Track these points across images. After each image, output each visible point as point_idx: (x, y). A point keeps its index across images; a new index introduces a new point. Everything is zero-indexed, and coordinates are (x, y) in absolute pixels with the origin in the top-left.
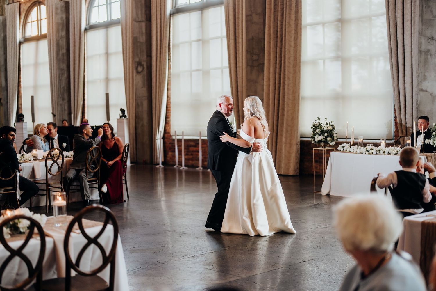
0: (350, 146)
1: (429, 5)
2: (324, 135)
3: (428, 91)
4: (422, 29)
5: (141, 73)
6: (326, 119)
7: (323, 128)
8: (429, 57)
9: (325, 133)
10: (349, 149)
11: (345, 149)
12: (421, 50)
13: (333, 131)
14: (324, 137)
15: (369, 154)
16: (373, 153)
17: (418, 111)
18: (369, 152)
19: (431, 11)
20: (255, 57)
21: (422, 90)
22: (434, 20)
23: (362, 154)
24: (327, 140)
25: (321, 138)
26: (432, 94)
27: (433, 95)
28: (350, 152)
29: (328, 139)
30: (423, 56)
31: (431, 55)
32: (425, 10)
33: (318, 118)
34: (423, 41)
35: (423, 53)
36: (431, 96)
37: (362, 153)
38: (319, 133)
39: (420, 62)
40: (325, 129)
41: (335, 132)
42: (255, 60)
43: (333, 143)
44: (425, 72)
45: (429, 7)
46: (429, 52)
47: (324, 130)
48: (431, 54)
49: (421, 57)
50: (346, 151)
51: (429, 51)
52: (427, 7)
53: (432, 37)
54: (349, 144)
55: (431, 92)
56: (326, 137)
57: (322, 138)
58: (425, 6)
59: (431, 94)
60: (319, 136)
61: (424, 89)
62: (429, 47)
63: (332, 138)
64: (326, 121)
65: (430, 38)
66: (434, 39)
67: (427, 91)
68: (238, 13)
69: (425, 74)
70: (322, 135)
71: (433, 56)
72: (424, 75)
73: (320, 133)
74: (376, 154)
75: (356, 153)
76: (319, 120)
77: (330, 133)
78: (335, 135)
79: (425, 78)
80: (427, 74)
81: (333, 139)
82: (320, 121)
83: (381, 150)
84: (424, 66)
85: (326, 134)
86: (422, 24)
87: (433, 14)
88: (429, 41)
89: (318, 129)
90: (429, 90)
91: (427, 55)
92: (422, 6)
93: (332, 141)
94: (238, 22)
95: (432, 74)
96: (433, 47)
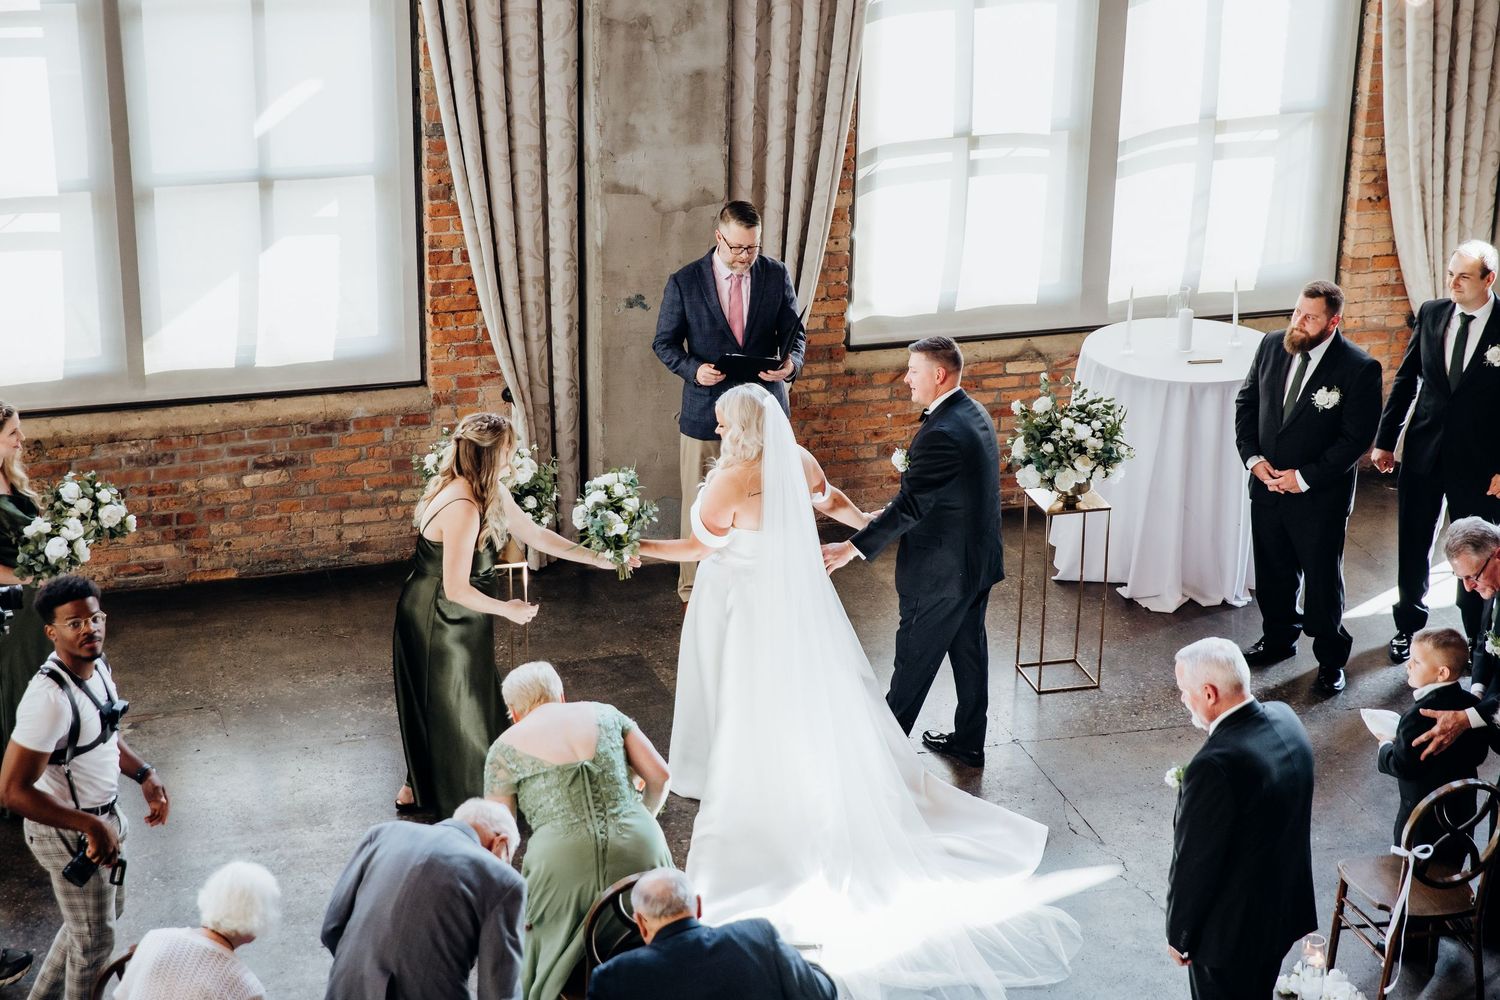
3: (641, 189)
8: (647, 47)
12: (609, 15)
21: (615, 188)
26: (659, 201)
27: (665, 205)
30: (620, 44)
31: (655, 40)
35: (620, 32)
36: (657, 210)
39: (608, 69)
44: (630, 113)
46: (646, 27)
48: (654, 36)
49: (610, 49)
51: (645, 22)
55: (654, 196)
59: (654, 204)
61: (623, 182)
67: (636, 192)
69: (632, 121)
71: (667, 45)
72: (627, 124)
79: (630, 139)
84: (627, 84)
90: (644, 185)
91: (638, 39)
95: (659, 121)
96: (664, 5)
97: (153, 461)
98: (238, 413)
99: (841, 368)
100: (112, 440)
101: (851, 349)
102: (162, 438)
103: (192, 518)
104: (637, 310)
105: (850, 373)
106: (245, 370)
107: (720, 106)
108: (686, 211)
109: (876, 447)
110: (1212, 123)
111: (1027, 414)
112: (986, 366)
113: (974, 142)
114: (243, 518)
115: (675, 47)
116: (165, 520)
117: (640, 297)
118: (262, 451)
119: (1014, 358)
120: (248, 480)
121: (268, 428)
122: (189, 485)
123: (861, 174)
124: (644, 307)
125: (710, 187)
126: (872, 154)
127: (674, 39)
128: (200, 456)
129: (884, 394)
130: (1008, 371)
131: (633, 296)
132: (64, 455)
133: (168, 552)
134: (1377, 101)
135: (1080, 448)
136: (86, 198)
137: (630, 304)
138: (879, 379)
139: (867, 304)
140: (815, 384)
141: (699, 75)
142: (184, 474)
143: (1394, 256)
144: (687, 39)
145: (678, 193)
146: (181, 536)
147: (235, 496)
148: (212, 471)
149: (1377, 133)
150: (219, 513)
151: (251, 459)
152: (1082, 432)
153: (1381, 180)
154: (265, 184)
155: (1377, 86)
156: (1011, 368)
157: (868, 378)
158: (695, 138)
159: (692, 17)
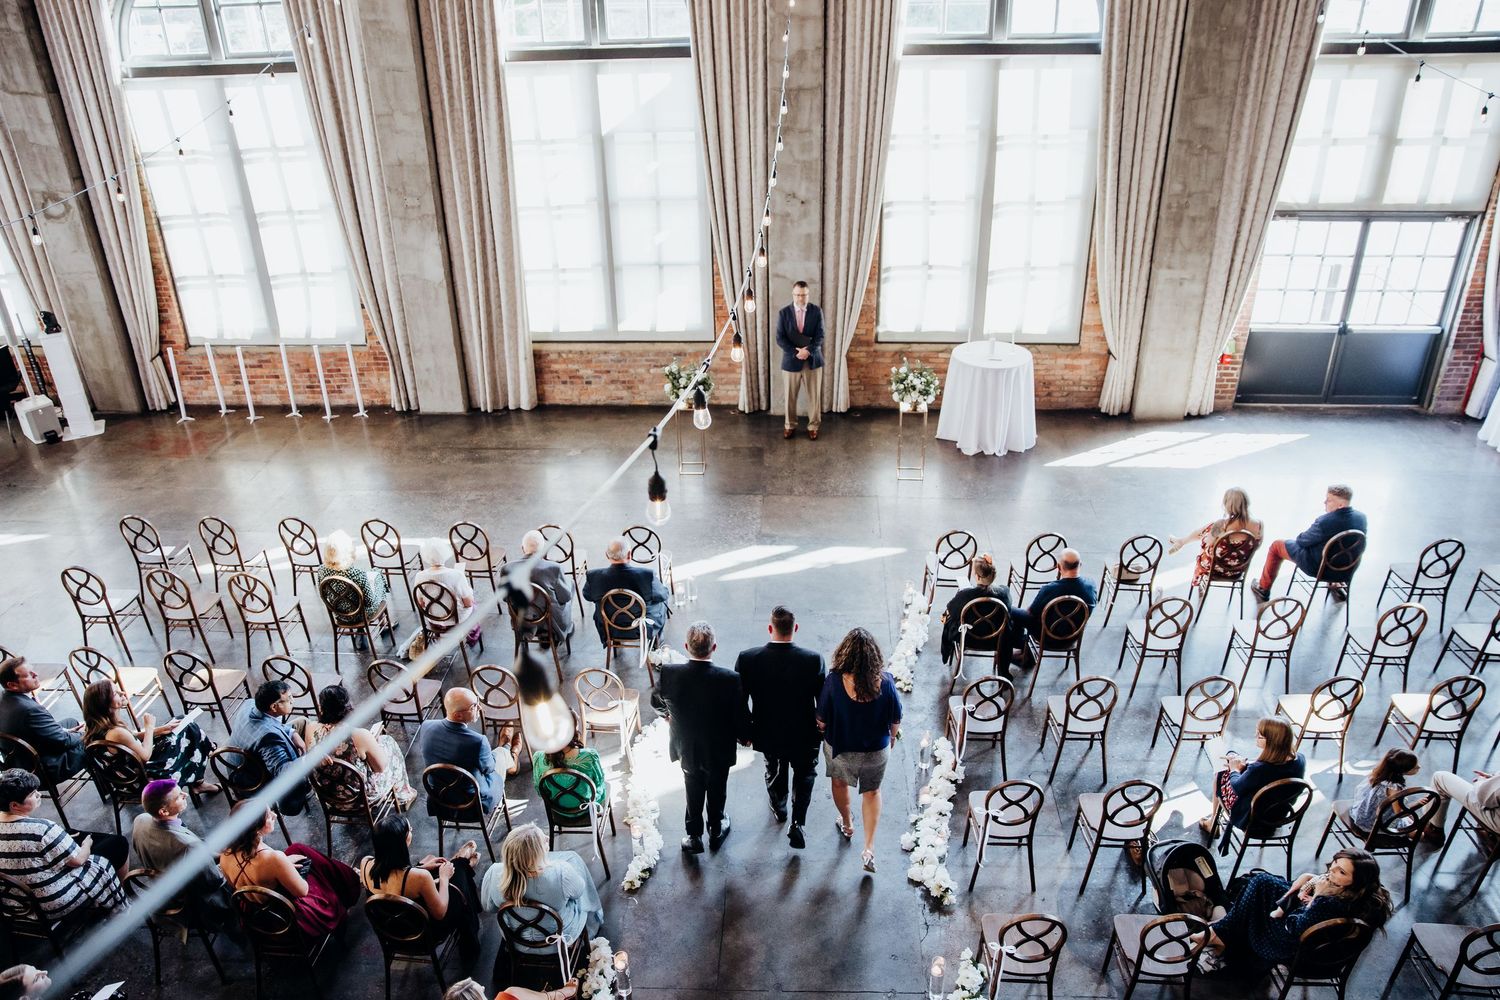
5: (63, 219)
8: (789, 224)
19: (791, 151)
20: (410, 201)
21: (777, 276)
22: (796, 166)
30: (778, 223)
31: (792, 222)
34: (778, 198)
35: (778, 218)
42: (413, 207)
44: (782, 249)
51: (788, 215)
53: (794, 194)
61: (780, 273)
62: (789, 209)
65: (789, 195)
66: (796, 196)
67: (784, 277)
68: (346, 101)
71: (796, 224)
79: (782, 258)
80: (786, 251)
84: (781, 238)
87: (793, 156)
88: (788, 199)
90: (788, 275)
91: (785, 221)
94: (349, 122)
95: (793, 253)
96: (795, 209)
97: (620, 361)
98: (648, 346)
99: (872, 349)
100: (605, 353)
101: (877, 342)
102: (622, 354)
103: (632, 382)
105: (875, 351)
106: (653, 332)
107: (817, 247)
110: (1028, 266)
111: (898, 373)
113: (930, 267)
114: (650, 384)
115: (799, 225)
116: (624, 382)
118: (657, 361)
119: (942, 352)
120: (652, 371)
121: (658, 354)
122: (632, 371)
123: (883, 276)
125: (813, 278)
126: (888, 269)
127: (799, 222)
128: (635, 361)
129: (888, 361)
132: (590, 357)
133: (625, 393)
134: (1095, 263)
135: (914, 388)
136: (600, 268)
138: (887, 355)
139: (885, 326)
140: (862, 354)
141: (809, 236)
142: (630, 367)
143: (1101, 326)
144: (804, 222)
146: (629, 388)
147: (647, 376)
148: (641, 366)
149: (1094, 276)
150: (642, 381)
151: (653, 364)
152: (916, 382)
153: (1096, 295)
154: (661, 267)
155: (1095, 258)
156: (940, 355)
157: (883, 354)
158: (808, 258)
159: (805, 214)
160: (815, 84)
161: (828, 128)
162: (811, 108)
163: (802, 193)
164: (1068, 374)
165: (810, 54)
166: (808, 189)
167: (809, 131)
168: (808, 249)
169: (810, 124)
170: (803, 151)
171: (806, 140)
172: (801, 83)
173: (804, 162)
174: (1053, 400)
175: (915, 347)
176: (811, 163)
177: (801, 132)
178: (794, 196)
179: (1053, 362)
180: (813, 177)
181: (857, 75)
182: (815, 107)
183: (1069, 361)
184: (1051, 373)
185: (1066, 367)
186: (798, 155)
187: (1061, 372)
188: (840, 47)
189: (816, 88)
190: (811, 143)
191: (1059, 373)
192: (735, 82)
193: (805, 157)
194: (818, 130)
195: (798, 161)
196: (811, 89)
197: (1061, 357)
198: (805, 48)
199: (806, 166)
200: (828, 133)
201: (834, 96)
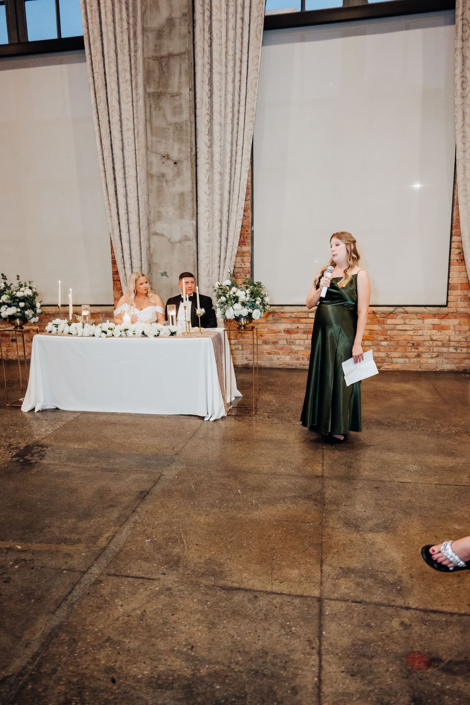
0: (69, 324)
1: (160, 105)
2: (17, 306)
4: (152, 141)
6: (18, 276)
7: (14, 292)
8: (164, 184)
9: (18, 302)
10: (67, 329)
11: (60, 328)
13: (35, 298)
14: (19, 310)
15: (107, 337)
16: (113, 335)
17: (149, 265)
18: (105, 332)
19: (164, 116)
21: (156, 234)
22: (168, 129)
23: (93, 338)
24: (24, 314)
25: (12, 311)
26: (171, 239)
27: (173, 240)
28: (72, 334)
29: (27, 312)
30: (155, 183)
31: (167, 181)
32: (154, 113)
33: (2, 275)
34: (155, 159)
35: (155, 179)
36: (170, 242)
37: (94, 335)
38: (6, 302)
39: (151, 192)
40: (19, 294)
41: (37, 299)
43: (36, 319)
44: (159, 207)
45: (160, 108)
46: (163, 177)
47: (17, 298)
49: (152, 185)
50: (63, 332)
51: (163, 175)
52: (157, 109)
53: (168, 155)
54: (66, 321)
55: (169, 237)
56: (24, 309)
57: (16, 312)
58: (153, 107)
59: (169, 240)
60: (9, 308)
61: (158, 231)
62: (164, 170)
63: (33, 310)
64: (20, 281)
65: (164, 157)
66: (169, 157)
67: (163, 235)
69: (160, 210)
70: (14, 306)
71: (171, 184)
73: (9, 301)
74: (121, 336)
75: (82, 336)
76: (6, 279)
77: (30, 302)
78: (38, 305)
79: (159, 217)
80: (161, 209)
81: (35, 312)
82: (6, 281)
83: (127, 330)
84: (158, 197)
85: (22, 304)
86: (152, 134)
87: (166, 120)
88: (163, 161)
89: (6, 294)
90: (165, 233)
91: (161, 181)
92: (150, 106)
93: (34, 316)
95: (169, 211)
96: (169, 170)
104: (164, 277)
107: (189, 205)
108: (180, 243)
109: (261, 340)
112: (301, 314)
115: (174, 185)
117: (165, 273)
124: (167, 276)
125: (188, 235)
127: (173, 182)
130: (310, 317)
131: (163, 272)
137: (162, 275)
141: (182, 194)
144: (178, 181)
145: (177, 237)
153: (462, 253)
158: (182, 217)
159: (179, 174)
160: (183, 50)
161: (198, 95)
162: (180, 73)
163: (175, 155)
164: (436, 335)
165: (177, 21)
166: (180, 151)
167: (179, 94)
168: (181, 207)
169: (180, 88)
170: (174, 114)
171: (177, 103)
172: (171, 50)
173: (176, 124)
174: (423, 360)
175: (286, 309)
176: (182, 124)
177: (173, 96)
178: (168, 158)
179: (420, 321)
180: (184, 137)
181: (224, 45)
182: (183, 72)
183: (436, 321)
184: (420, 332)
185: (434, 327)
186: (171, 119)
187: (429, 332)
188: (207, 19)
189: (184, 53)
190: (181, 106)
191: (427, 333)
192: (119, 61)
193: (177, 119)
194: (186, 92)
195: (170, 124)
196: (180, 55)
197: (428, 317)
198: (174, 15)
199: (178, 127)
200: (198, 100)
201: (203, 65)
